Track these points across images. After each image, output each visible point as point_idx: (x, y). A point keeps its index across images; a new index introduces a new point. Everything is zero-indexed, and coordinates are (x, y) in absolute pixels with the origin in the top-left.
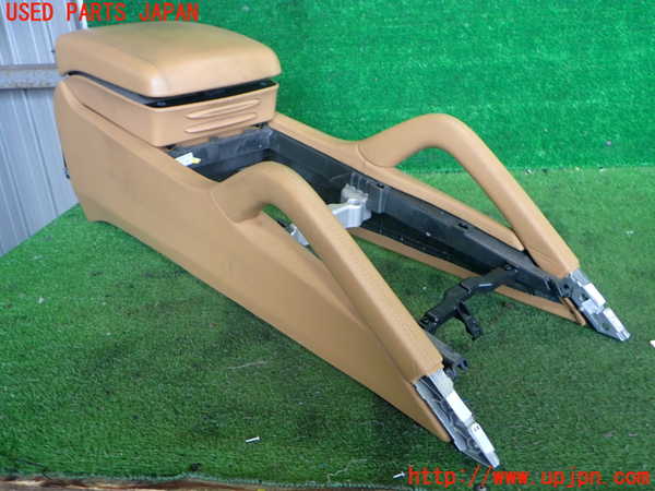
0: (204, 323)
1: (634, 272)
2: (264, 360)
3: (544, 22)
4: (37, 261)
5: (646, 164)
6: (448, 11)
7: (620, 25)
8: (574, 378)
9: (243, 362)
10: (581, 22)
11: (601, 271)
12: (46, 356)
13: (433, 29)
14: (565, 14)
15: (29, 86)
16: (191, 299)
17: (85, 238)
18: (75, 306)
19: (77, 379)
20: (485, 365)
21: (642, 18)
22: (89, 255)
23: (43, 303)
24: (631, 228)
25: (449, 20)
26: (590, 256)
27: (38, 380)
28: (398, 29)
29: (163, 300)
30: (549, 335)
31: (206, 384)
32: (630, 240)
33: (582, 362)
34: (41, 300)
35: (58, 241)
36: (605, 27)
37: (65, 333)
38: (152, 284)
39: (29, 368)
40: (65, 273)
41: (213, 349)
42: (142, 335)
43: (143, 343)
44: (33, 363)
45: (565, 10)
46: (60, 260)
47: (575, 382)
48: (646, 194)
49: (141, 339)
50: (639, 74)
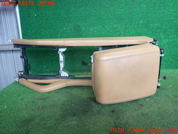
0: (55, 112)
1: (175, 96)
2: (75, 122)
3: (142, 33)
4: (4, 96)
5: (170, 69)
6: (117, 30)
7: (161, 34)
8: (166, 124)
9: (68, 122)
10: (151, 33)
11: (166, 96)
12: (7, 123)
13: (114, 34)
14: (147, 31)
15: (3, 50)
16: (51, 105)
17: (18, 89)
18: (16, 108)
19: (17, 129)
20: (139, 121)
21: (167, 32)
22: (20, 94)
23: (6, 108)
24: (170, 85)
25: (118, 32)
26: (161, 92)
27: (5, 130)
28: (105, 34)
29: (42, 106)
30: (156, 113)
31: (58, 129)
32: (171, 88)
33: (167, 120)
34: (6, 107)
35: (11, 91)
36: (157, 34)
37: (13, 116)
38: (39, 101)
39: (2, 127)
40: (13, 99)
41: (58, 119)
42: (37, 116)
43: (37, 118)
44: (4, 125)
45: (147, 30)
46: (11, 96)
47: (166, 126)
48: (172, 77)
49: (37, 117)
50: (167, 46)
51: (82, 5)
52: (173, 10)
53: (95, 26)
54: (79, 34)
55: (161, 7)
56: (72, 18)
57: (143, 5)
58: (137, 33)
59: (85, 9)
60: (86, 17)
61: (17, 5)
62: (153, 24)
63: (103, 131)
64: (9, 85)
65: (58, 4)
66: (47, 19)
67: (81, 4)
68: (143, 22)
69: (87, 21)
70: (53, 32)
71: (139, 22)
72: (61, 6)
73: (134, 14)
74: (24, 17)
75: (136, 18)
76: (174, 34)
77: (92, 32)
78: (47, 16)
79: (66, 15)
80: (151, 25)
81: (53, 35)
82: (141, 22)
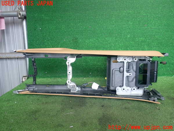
2: (72, 112)
9: (67, 113)
16: (53, 102)
19: (27, 117)
23: (16, 103)
29: (46, 102)
41: (59, 111)
42: (42, 109)
51: (80, 22)
52: (154, 27)
53: (90, 39)
54: (77, 45)
55: (145, 24)
56: (71, 32)
57: (130, 23)
58: (125, 45)
59: (81, 24)
60: (83, 31)
61: (25, 20)
62: (138, 38)
63: (94, 118)
64: (13, 88)
65: (60, 20)
66: (50, 32)
67: (78, 21)
68: (130, 36)
69: (84, 34)
70: (55, 43)
71: (127, 36)
72: (62, 22)
73: (123, 29)
74: (30, 30)
75: (124, 33)
76: (156, 47)
77: (88, 44)
78: (50, 29)
79: (66, 29)
80: (137, 38)
81: (54, 45)
82: (129, 36)
